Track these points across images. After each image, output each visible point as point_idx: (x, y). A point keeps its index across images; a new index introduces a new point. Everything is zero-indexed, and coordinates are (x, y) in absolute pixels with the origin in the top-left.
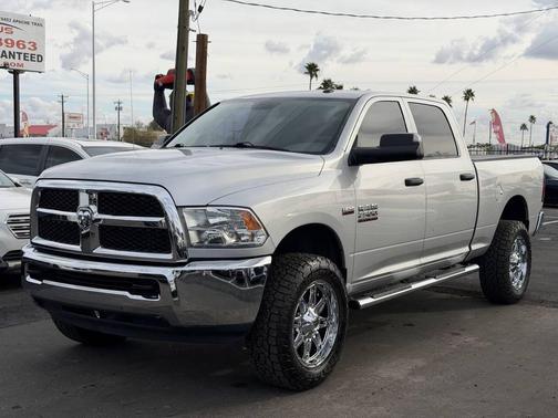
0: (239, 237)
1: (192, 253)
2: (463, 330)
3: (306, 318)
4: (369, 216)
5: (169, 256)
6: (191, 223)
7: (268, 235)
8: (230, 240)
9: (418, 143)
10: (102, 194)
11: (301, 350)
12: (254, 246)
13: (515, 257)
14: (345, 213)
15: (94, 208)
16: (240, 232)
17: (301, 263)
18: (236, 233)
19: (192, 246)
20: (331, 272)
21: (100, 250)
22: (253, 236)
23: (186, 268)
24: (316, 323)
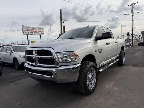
0: (72, 59)
1: (60, 64)
2: (117, 73)
3: (89, 77)
4: (101, 51)
5: (54, 66)
6: (60, 56)
7: (79, 58)
8: (70, 60)
9: (111, 34)
10: (38, 51)
11: (89, 85)
12: (76, 61)
13: (123, 57)
14: (96, 51)
15: (36, 54)
16: (72, 58)
17: (88, 64)
18: (71, 58)
19: (60, 63)
20: (94, 65)
21: (39, 64)
22: (75, 59)
23: (59, 68)
24: (92, 78)
